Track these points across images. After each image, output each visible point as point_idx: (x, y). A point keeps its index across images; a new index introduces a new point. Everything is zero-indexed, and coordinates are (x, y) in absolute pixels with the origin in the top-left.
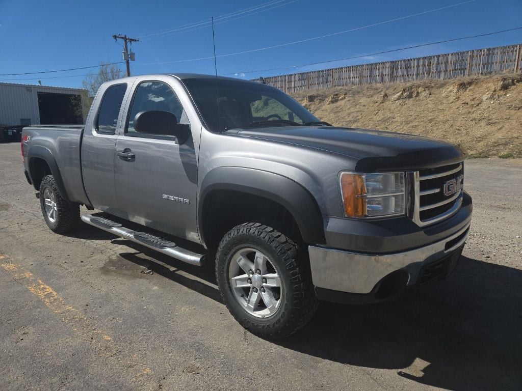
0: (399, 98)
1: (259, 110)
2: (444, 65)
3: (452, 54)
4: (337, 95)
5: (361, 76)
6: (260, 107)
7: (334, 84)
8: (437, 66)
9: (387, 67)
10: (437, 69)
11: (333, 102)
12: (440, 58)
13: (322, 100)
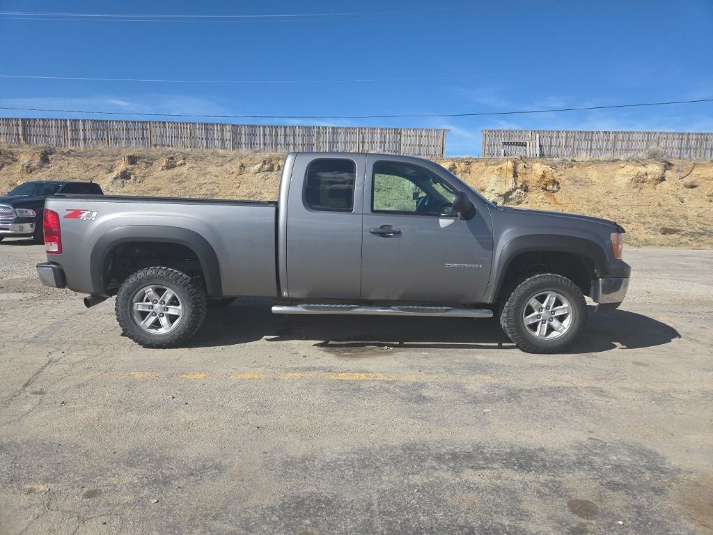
0: (259, 171)
1: (34, 169)
2: (292, 138)
3: (299, 128)
4: (172, 158)
5: (192, 137)
6: (34, 165)
7: (153, 143)
8: (285, 138)
9: (228, 130)
10: (285, 141)
11: (168, 167)
12: (288, 130)
13: (148, 164)
